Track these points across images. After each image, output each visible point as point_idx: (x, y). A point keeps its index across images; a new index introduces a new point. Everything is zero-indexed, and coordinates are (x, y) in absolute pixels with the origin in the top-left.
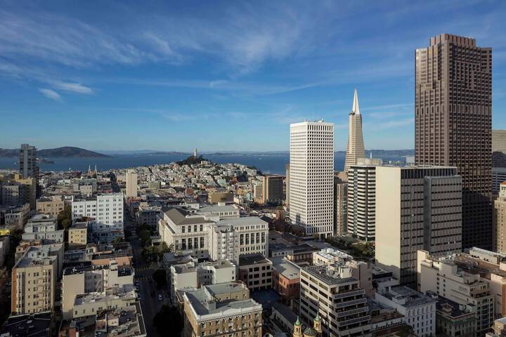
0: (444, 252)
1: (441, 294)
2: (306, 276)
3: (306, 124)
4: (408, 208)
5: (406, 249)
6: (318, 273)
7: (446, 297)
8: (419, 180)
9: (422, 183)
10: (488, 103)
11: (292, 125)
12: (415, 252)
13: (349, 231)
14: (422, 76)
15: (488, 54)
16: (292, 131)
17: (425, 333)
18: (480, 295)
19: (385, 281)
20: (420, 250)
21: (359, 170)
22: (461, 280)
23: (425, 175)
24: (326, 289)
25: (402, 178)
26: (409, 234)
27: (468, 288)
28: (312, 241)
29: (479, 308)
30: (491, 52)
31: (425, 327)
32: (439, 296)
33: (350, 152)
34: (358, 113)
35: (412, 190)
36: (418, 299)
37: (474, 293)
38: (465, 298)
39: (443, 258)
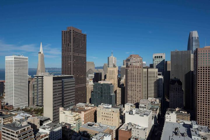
0: (68, 107)
1: (66, 122)
2: (5, 129)
3: (14, 56)
4: (56, 92)
5: (55, 108)
6: (11, 127)
7: (67, 123)
8: (60, 81)
9: (61, 82)
10: (85, 53)
11: (6, 57)
12: (59, 108)
13: (35, 104)
14: (64, 41)
15: (85, 36)
16: (6, 60)
17: (58, 138)
18: (77, 119)
19: (46, 122)
20: (60, 107)
21: (39, 78)
22: (72, 116)
23: (62, 79)
24: (14, 133)
25: (53, 80)
26: (56, 102)
27: (74, 118)
28: (15, 112)
29: (77, 124)
30: (86, 35)
31: (58, 136)
32: (65, 123)
33: (39, 69)
34: (42, 53)
35: (57, 85)
36: (56, 127)
37: (76, 119)
38: (73, 122)
39: (68, 109)
